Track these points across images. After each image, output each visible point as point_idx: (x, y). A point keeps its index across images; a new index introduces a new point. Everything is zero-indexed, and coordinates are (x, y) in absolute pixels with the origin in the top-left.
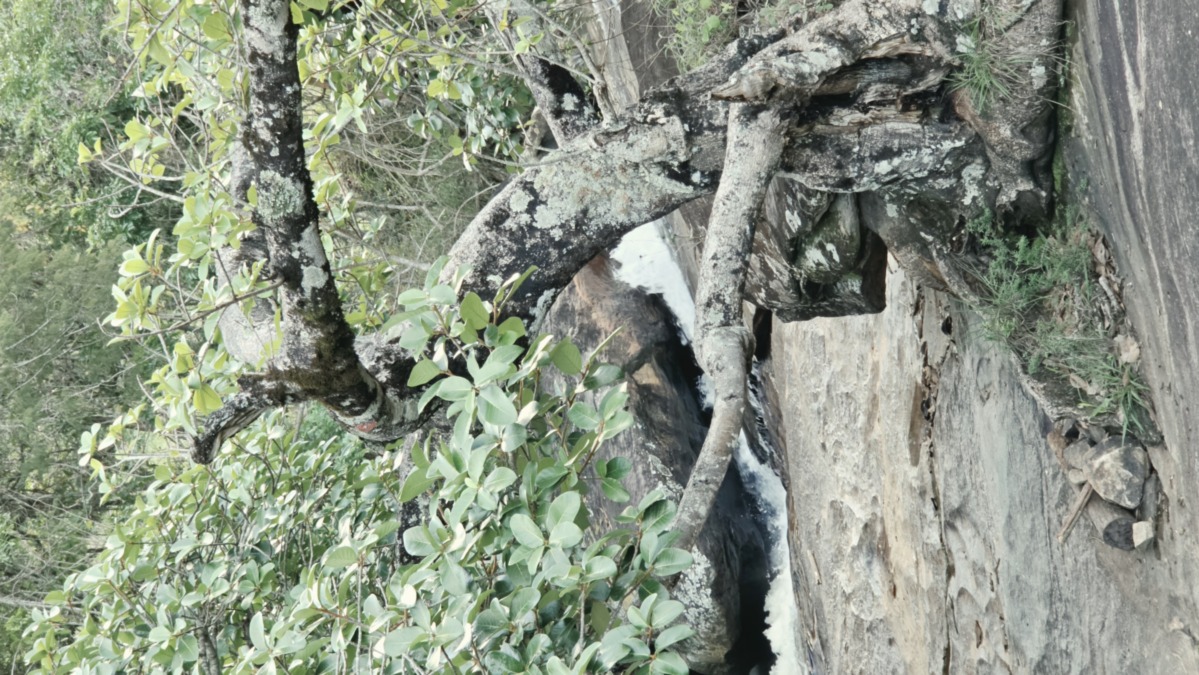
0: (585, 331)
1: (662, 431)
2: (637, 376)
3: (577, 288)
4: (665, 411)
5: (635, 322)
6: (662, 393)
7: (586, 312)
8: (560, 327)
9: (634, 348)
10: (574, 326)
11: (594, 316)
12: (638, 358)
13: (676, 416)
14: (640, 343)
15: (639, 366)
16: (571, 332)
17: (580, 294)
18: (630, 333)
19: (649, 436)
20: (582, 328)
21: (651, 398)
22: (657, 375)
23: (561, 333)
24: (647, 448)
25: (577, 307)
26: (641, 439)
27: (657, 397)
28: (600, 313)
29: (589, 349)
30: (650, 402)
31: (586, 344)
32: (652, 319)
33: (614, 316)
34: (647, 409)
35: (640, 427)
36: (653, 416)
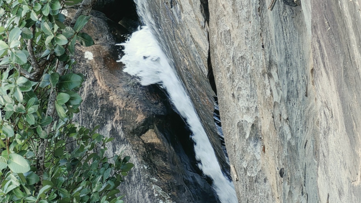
0: (105, 110)
1: (162, 172)
2: (143, 137)
3: (98, 81)
4: (165, 160)
5: (140, 101)
6: (163, 149)
7: (105, 96)
8: (88, 111)
9: (140, 118)
10: (98, 108)
11: (111, 98)
12: (143, 125)
13: (174, 163)
14: (145, 115)
15: (145, 131)
16: (95, 113)
17: (101, 85)
18: (137, 108)
19: (152, 174)
20: (102, 108)
21: (155, 151)
22: (159, 138)
23: (89, 116)
24: (152, 181)
25: (99, 94)
26: (147, 175)
27: (159, 151)
28: (115, 96)
29: (109, 122)
30: (153, 154)
31: (106, 119)
32: (153, 101)
33: (125, 98)
34: (151, 158)
35: (146, 167)
36: (156, 162)
